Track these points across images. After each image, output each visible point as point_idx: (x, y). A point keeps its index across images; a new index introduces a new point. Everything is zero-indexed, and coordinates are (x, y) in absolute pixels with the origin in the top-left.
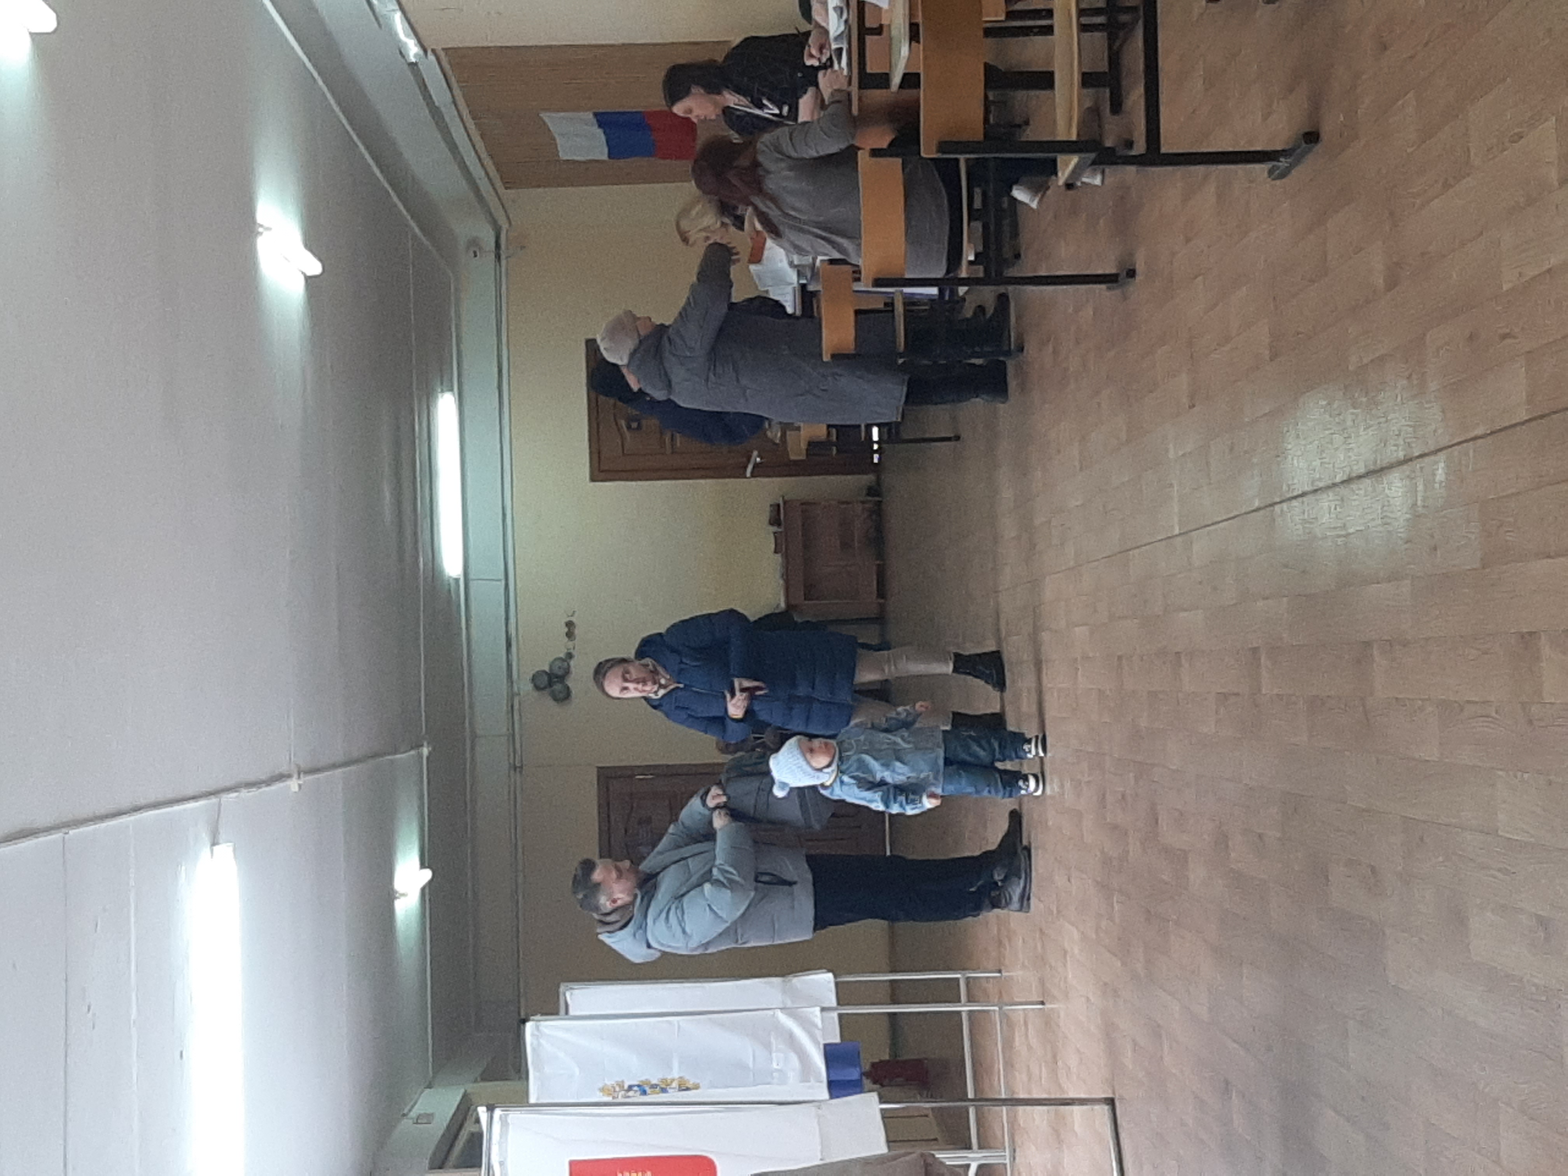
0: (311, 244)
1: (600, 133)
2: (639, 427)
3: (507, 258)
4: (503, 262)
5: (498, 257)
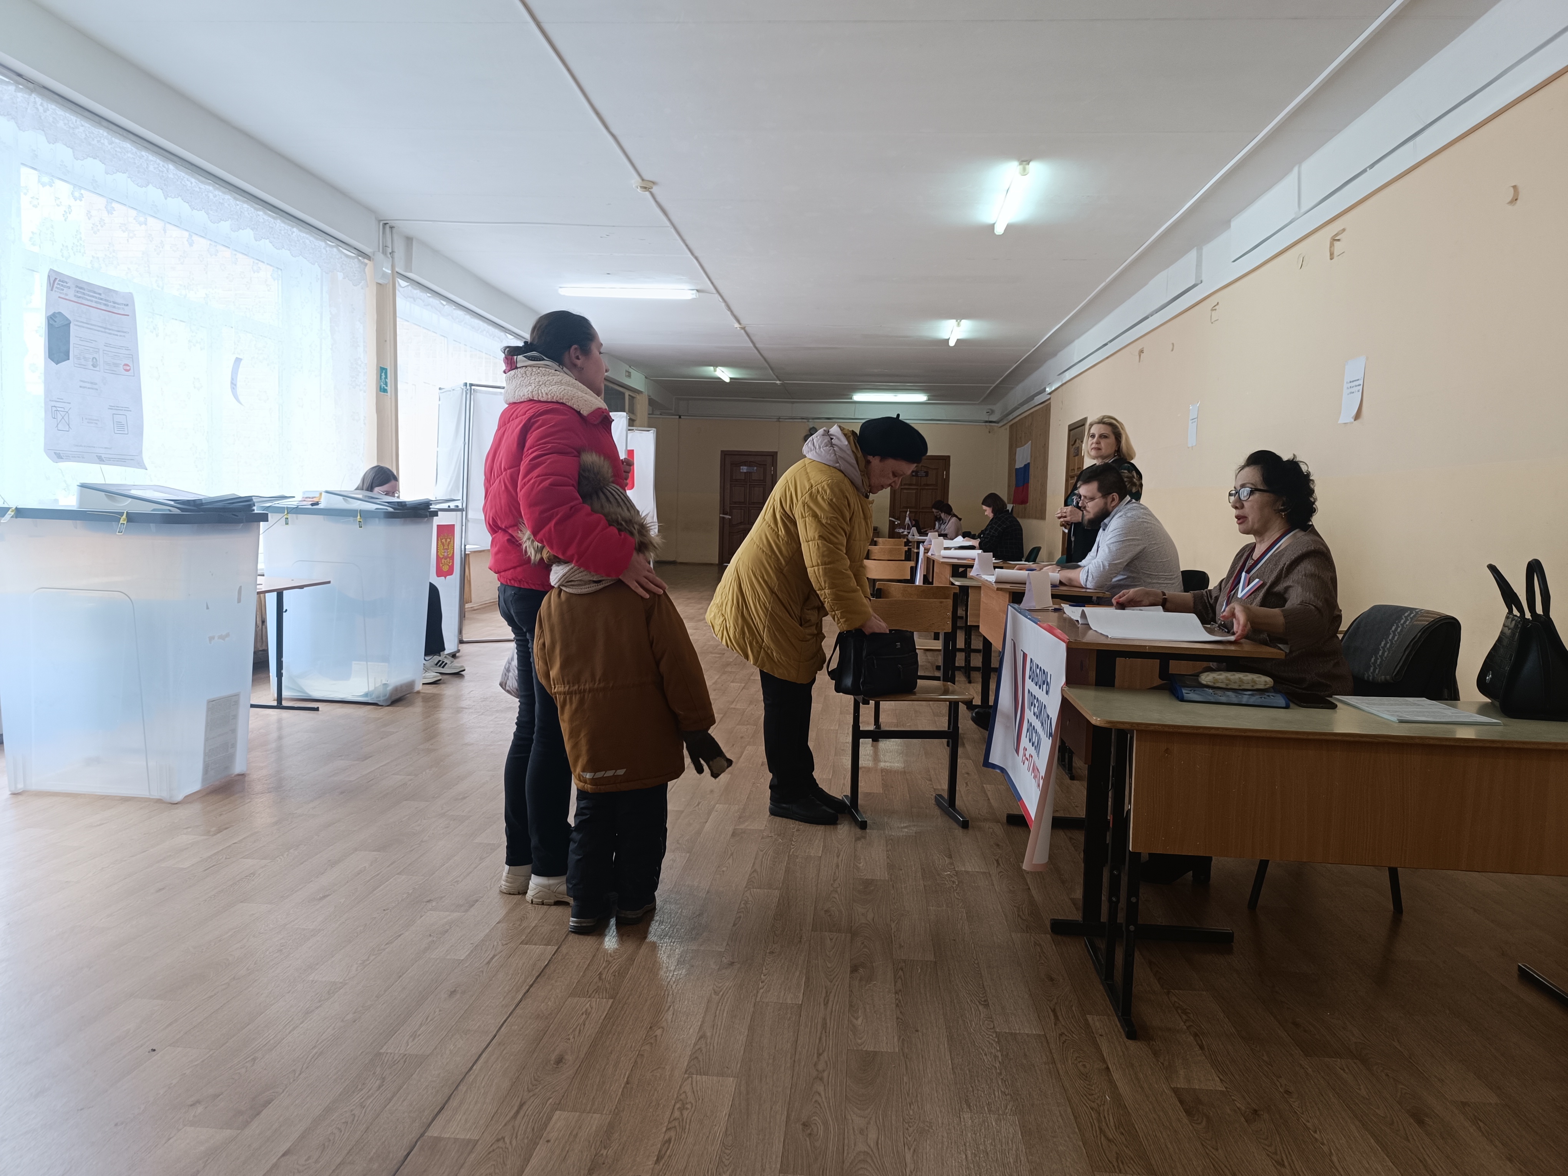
0: (959, 341)
1: (1022, 466)
2: (913, 476)
3: (986, 426)
4: (984, 424)
5: (986, 422)
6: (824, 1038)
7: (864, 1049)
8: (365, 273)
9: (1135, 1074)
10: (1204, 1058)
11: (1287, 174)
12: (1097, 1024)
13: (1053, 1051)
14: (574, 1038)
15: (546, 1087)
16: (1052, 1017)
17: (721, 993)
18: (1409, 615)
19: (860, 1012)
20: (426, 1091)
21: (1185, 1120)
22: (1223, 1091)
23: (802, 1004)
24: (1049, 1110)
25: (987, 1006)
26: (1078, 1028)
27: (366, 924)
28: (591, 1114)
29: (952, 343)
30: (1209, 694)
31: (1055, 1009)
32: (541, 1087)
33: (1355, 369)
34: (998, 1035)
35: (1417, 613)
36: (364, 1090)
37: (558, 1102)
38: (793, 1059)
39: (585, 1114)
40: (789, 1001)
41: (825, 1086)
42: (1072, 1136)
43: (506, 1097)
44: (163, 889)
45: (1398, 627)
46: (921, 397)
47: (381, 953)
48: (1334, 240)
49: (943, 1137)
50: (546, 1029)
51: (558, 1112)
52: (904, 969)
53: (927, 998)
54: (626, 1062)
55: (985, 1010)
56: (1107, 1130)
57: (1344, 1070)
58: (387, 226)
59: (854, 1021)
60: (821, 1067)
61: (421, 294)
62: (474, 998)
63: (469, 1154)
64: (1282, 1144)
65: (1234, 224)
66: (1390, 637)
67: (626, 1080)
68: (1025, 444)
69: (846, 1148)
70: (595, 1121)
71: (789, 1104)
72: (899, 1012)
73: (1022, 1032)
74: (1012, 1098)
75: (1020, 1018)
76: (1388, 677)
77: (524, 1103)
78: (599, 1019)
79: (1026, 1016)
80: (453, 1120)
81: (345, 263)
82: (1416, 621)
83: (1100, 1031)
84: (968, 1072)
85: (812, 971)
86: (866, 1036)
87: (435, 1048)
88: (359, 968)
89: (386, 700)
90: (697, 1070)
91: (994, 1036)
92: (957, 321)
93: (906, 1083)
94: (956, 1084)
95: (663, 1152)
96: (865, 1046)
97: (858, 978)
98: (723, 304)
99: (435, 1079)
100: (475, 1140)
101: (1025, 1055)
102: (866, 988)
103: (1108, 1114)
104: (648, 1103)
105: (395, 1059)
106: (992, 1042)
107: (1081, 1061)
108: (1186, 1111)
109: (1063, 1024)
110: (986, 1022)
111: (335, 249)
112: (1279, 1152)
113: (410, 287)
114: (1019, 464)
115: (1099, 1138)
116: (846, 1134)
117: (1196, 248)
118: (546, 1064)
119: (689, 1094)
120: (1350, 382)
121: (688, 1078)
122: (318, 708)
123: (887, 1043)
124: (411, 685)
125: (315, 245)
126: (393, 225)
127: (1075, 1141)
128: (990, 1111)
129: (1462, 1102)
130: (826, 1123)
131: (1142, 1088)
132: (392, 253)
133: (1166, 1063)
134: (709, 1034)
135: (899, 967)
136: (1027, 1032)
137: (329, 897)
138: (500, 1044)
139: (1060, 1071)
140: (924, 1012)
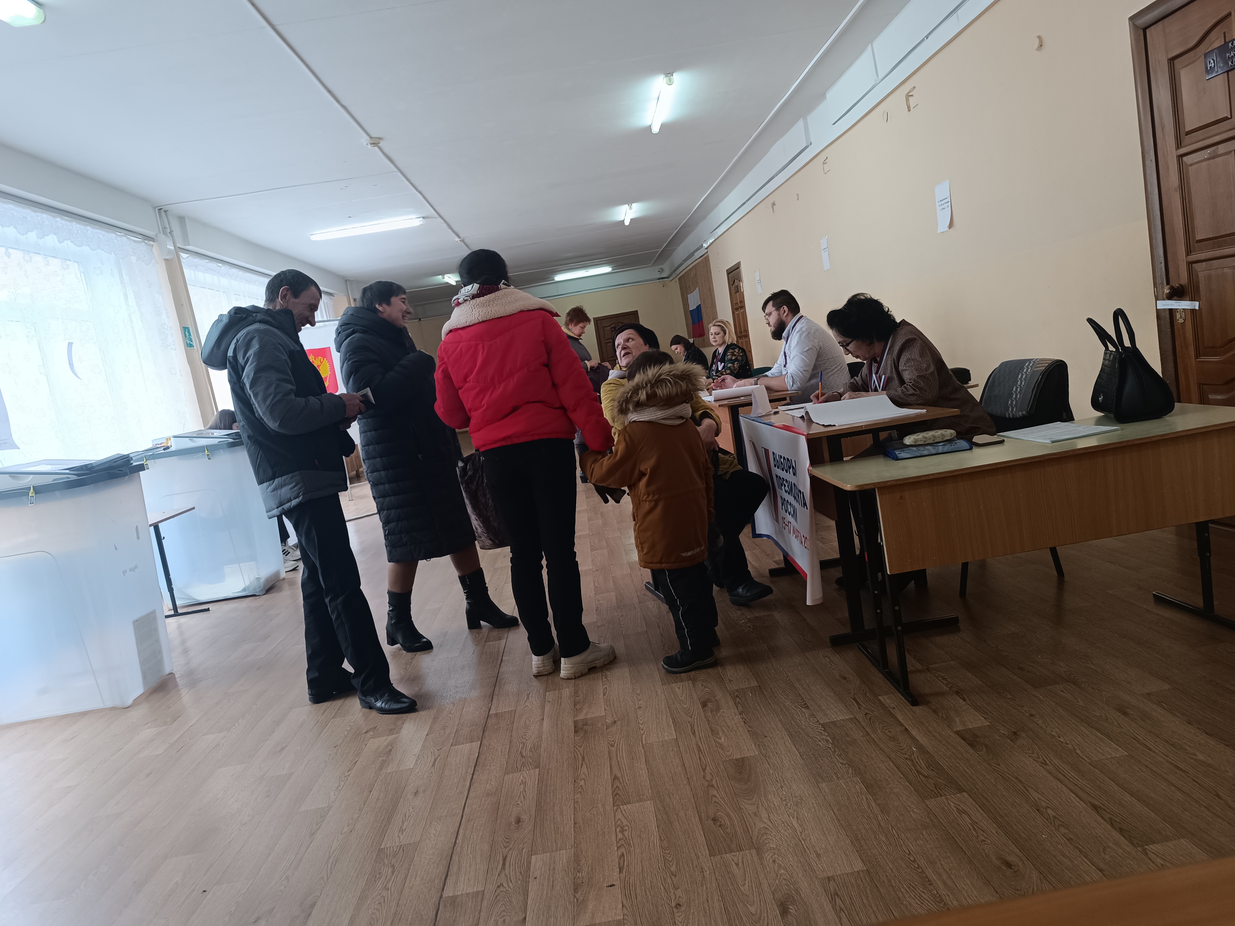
0: (632, 220)
1: (695, 308)
3: (660, 282)
6: (703, 757)
7: (734, 758)
8: (153, 253)
9: (927, 728)
10: (968, 706)
11: (863, 52)
12: (888, 701)
13: (865, 727)
14: (521, 802)
15: (517, 841)
16: (855, 704)
17: (616, 744)
18: (1029, 365)
19: (720, 733)
20: (429, 866)
21: (971, 751)
22: (989, 725)
23: (677, 738)
24: (878, 768)
25: (807, 707)
26: (876, 707)
27: (326, 761)
28: (558, 852)
29: (627, 223)
30: (915, 451)
31: (854, 698)
32: (513, 843)
33: (942, 191)
34: (823, 725)
35: (1034, 362)
36: (382, 878)
37: (530, 850)
38: (687, 777)
39: (554, 853)
40: (666, 738)
41: (717, 790)
42: (899, 780)
43: (490, 856)
44: (151, 773)
45: (1022, 375)
46: (607, 269)
47: (347, 779)
48: (908, 96)
49: (813, 804)
50: (499, 801)
51: (533, 857)
52: (739, 696)
53: (763, 712)
54: (568, 810)
55: (807, 710)
56: (922, 771)
57: (1063, 691)
58: (162, 211)
59: (719, 740)
60: (708, 777)
61: (201, 261)
62: (434, 793)
63: (482, 901)
64: (1040, 751)
65: (829, 95)
66: (1019, 383)
67: (573, 822)
68: (694, 290)
69: (749, 828)
70: (564, 856)
71: (697, 808)
72: (748, 727)
73: (839, 719)
74: (849, 765)
75: (833, 710)
76: (1024, 412)
77: (506, 856)
78: (535, 785)
79: (837, 708)
80: (459, 881)
81: (134, 247)
82: (1035, 368)
83: (891, 705)
84: (812, 756)
85: (674, 713)
86: (731, 749)
87: (422, 835)
88: (336, 793)
89: (262, 590)
90: (622, 802)
91: (820, 726)
92: (629, 205)
93: (773, 774)
94: (807, 766)
95: (622, 864)
96: (733, 756)
97: (710, 711)
98: (445, 225)
99: (431, 857)
100: (482, 891)
101: (847, 734)
102: (718, 715)
103: (919, 760)
104: (596, 834)
105: (395, 850)
106: (821, 731)
107: (887, 729)
108: (970, 745)
109: (864, 706)
110: (811, 718)
111: (124, 238)
112: (1040, 756)
113: (190, 257)
114: (692, 307)
115: (918, 777)
116: (745, 819)
117: (802, 118)
118: (509, 825)
119: (623, 820)
120: (941, 201)
121: (617, 809)
122: (209, 608)
123: (748, 750)
124: (277, 574)
125: (107, 238)
126: (167, 209)
127: (903, 784)
128: (838, 778)
129: (1147, 693)
130: (728, 815)
131: (934, 736)
132: (171, 232)
133: (944, 716)
134: (619, 775)
135: (735, 696)
136: (841, 719)
137: (287, 748)
138: (469, 821)
139: (875, 739)
140: (765, 723)
